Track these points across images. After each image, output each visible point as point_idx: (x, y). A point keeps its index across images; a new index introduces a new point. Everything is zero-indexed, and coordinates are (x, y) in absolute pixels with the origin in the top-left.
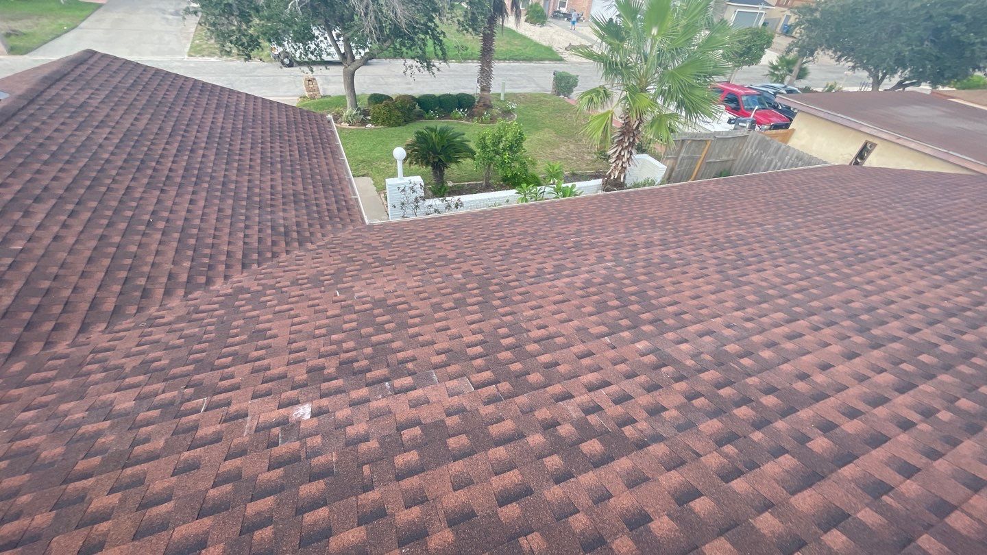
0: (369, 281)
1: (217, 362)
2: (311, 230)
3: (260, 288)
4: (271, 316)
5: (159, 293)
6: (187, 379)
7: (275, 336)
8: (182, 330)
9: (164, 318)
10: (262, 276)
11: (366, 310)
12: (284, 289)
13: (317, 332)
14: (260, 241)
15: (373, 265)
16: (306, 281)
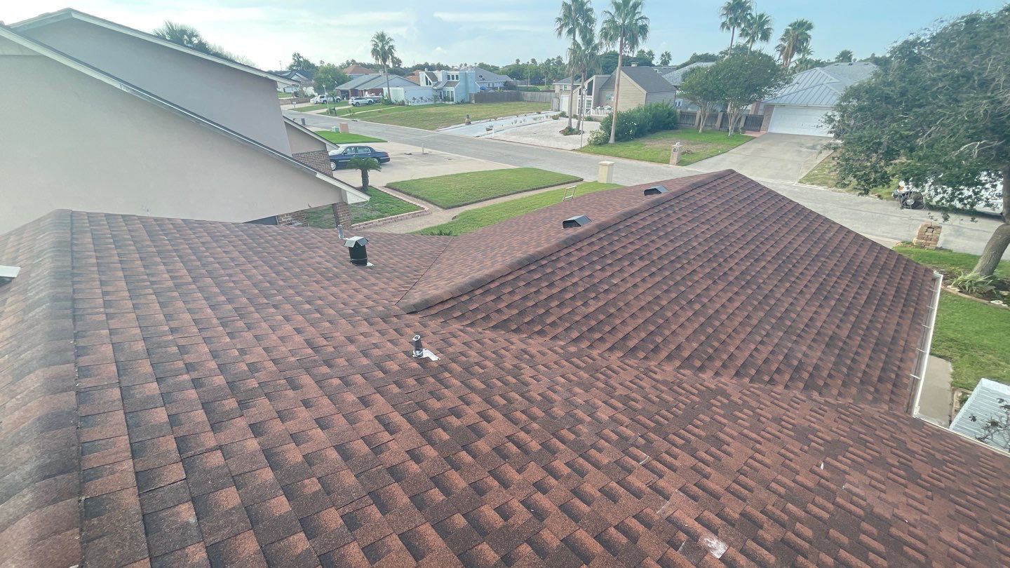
0: (874, 483)
1: (671, 436)
2: (829, 381)
3: (740, 402)
4: (736, 434)
5: (664, 354)
6: (646, 431)
7: (729, 454)
8: (662, 392)
9: (656, 374)
10: (748, 393)
11: (850, 512)
12: (762, 418)
13: (773, 485)
14: (766, 361)
15: (894, 469)
16: (790, 426)
